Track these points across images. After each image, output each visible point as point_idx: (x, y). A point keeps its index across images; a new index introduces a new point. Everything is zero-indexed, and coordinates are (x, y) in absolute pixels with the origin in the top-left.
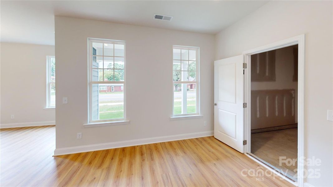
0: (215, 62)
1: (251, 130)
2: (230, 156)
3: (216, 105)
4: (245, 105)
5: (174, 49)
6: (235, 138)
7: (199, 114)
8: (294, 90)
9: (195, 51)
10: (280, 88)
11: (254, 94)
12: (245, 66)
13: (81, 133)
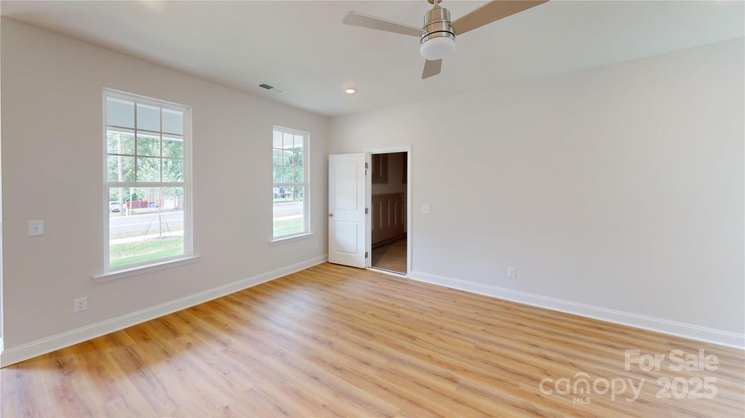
0: (330, 156)
1: (372, 245)
2: (353, 274)
3: (332, 215)
4: (366, 211)
5: (274, 131)
6: (357, 253)
7: (308, 232)
8: (403, 193)
9: (302, 138)
10: (392, 192)
11: (376, 199)
12: (366, 165)
13: (86, 298)
